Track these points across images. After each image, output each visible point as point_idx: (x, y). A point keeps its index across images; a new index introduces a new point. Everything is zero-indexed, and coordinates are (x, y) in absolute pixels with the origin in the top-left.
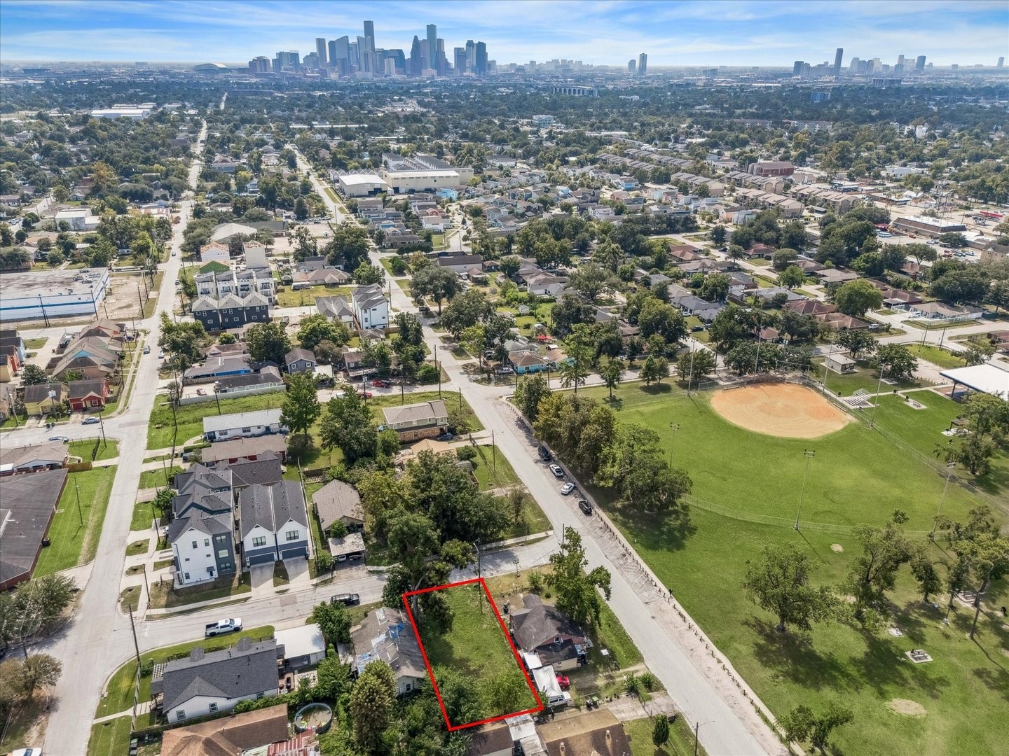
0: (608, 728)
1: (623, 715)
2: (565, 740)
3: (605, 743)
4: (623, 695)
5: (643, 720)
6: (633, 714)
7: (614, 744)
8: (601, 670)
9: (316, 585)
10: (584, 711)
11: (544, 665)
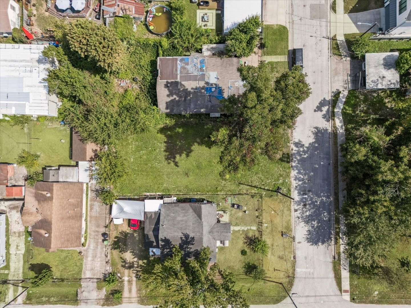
0: (50, 236)
1: (90, 259)
2: (51, 199)
3: (44, 229)
4: (109, 269)
5: (80, 271)
6: (89, 267)
7: (41, 235)
8: (141, 262)
9: (334, 39)
10: (103, 230)
11: (145, 213)
